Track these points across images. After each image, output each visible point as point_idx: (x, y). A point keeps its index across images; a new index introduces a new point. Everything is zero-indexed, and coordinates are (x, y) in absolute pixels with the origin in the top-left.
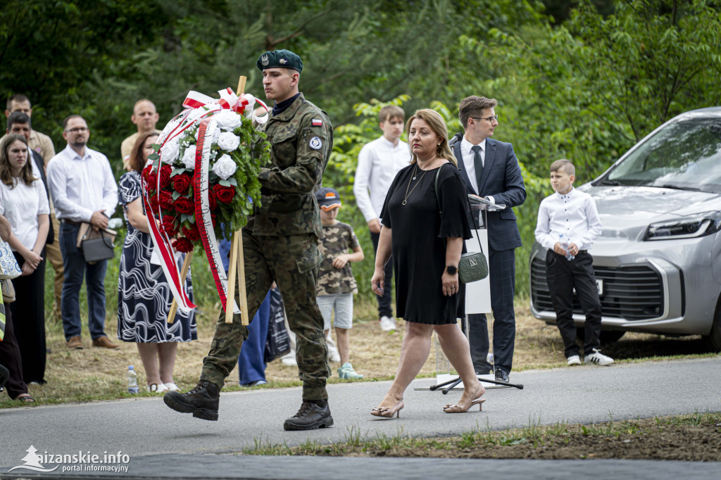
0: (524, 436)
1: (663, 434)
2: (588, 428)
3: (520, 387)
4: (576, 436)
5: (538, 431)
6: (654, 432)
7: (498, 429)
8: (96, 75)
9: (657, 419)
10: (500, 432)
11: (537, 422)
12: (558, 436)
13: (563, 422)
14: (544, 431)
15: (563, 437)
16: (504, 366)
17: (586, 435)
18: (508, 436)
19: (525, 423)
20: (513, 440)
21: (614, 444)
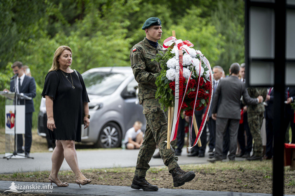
0: (34, 174)
3: (33, 158)
7: (25, 172)
11: (38, 170)
12: (45, 175)
14: (40, 173)
15: (46, 175)
16: (27, 151)
18: (28, 174)
19: (35, 170)
20: (30, 176)
21: (63, 178)
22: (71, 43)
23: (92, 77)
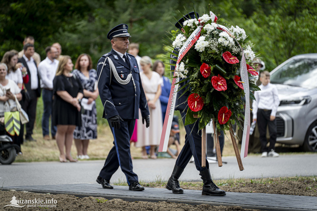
0: (227, 182)
1: (283, 184)
2: (253, 180)
3: (226, 163)
4: (248, 183)
5: (233, 181)
6: (279, 183)
7: (217, 179)
8: (60, 30)
9: (280, 178)
10: (218, 181)
11: (232, 177)
12: (241, 183)
13: (243, 177)
14: (235, 181)
15: (243, 183)
17: (252, 183)
18: (221, 182)
19: (228, 177)
20: (223, 184)
21: (263, 187)
22: (271, 23)
23: (297, 65)
